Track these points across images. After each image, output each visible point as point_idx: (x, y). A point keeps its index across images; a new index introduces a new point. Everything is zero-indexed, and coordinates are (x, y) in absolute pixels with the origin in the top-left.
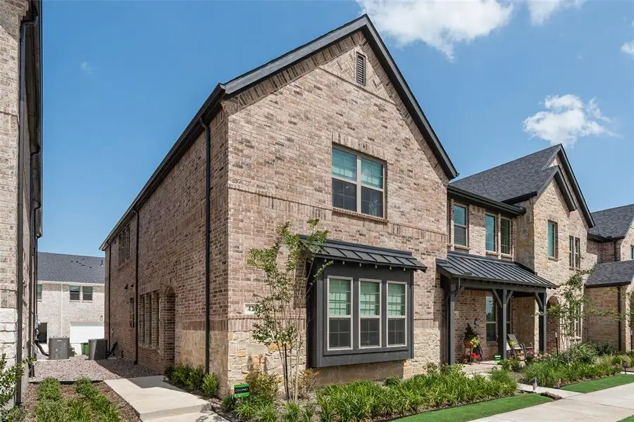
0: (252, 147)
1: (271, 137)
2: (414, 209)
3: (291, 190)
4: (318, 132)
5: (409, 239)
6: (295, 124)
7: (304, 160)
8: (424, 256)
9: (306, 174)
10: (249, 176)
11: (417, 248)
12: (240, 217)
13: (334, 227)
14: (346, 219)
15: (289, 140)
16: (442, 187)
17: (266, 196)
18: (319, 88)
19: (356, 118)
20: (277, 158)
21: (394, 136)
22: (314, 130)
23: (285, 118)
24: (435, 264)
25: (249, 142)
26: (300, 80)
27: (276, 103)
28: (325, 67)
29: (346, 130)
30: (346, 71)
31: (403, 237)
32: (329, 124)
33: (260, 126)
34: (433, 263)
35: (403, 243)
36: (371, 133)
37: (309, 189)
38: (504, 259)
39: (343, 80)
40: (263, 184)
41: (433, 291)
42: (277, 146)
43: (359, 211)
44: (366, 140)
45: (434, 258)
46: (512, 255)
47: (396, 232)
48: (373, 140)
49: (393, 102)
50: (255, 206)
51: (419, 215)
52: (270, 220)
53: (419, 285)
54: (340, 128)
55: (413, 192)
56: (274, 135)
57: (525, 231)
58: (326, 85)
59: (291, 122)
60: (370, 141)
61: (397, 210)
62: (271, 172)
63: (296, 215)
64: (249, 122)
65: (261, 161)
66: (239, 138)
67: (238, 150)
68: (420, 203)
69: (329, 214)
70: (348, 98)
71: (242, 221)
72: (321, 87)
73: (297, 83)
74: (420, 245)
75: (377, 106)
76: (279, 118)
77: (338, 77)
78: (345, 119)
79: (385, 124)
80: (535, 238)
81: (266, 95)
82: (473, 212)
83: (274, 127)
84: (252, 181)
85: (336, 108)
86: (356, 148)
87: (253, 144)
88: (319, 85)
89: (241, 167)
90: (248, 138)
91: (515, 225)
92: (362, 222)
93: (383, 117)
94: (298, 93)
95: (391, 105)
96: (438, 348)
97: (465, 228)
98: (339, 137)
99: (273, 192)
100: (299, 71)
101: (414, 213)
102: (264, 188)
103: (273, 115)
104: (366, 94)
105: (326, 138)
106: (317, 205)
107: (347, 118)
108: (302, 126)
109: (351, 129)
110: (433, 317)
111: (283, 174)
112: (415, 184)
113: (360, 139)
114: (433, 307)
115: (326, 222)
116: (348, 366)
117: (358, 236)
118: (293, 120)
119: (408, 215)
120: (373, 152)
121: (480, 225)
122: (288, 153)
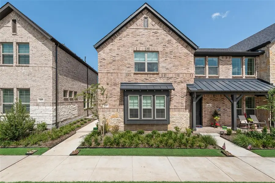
0: (105, 60)
1: (111, 55)
2: (174, 66)
3: (118, 69)
4: (128, 49)
5: (171, 78)
6: (119, 49)
7: (123, 59)
8: (179, 84)
9: (123, 63)
10: (104, 68)
11: (175, 81)
12: (102, 80)
13: (134, 78)
14: (139, 75)
15: (117, 54)
16: (191, 54)
17: (110, 73)
18: (128, 35)
19: (144, 40)
20: (113, 61)
21: (163, 41)
22: (126, 49)
23: (116, 48)
24: (186, 86)
25: (104, 59)
26: (121, 35)
27: (113, 45)
28: (131, 27)
29: (140, 45)
30: (139, 25)
31: (168, 78)
32: (132, 45)
33: (108, 53)
34: (185, 86)
35: (167, 80)
36: (151, 43)
37: (125, 68)
38: (248, 78)
39: (138, 29)
40: (109, 70)
41: (185, 98)
42: (113, 58)
43: (146, 71)
44: (149, 46)
45: (186, 84)
46: (255, 75)
47: (163, 76)
48: (152, 45)
49: (162, 28)
50: (106, 77)
51: (176, 68)
52: (111, 80)
53: (176, 95)
54: (137, 45)
55: (173, 60)
56: (112, 54)
57: (264, 63)
58: (131, 33)
59: (118, 49)
60: (150, 46)
61: (165, 68)
62: (112, 65)
63: (120, 77)
64: (104, 53)
65: (108, 63)
66: (101, 58)
67: (101, 62)
68: (177, 63)
69: (132, 75)
70: (140, 34)
71: (102, 81)
72: (129, 34)
73: (120, 36)
74: (177, 79)
75: (154, 32)
76: (114, 49)
77: (136, 29)
78: (139, 42)
79: (158, 38)
80: (271, 66)
81: (109, 43)
82: (222, 59)
83: (112, 52)
84: (105, 69)
85: (135, 39)
86: (144, 50)
87: (105, 59)
88: (128, 34)
89: (102, 66)
90: (104, 57)
91: (258, 60)
92: (147, 75)
93: (157, 36)
94: (120, 39)
95: (161, 30)
96: (189, 120)
97: (217, 67)
98: (137, 48)
99: (112, 71)
100: (120, 32)
101: (173, 68)
102: (109, 71)
103: (111, 49)
104: (149, 30)
105: (131, 50)
106: (128, 72)
107: (140, 41)
108: (122, 49)
109: (142, 44)
110: (185, 108)
111: (115, 65)
112: (174, 56)
113: (145, 47)
114: (185, 104)
115: (131, 77)
116: (141, 124)
117: (145, 80)
118: (119, 48)
119: (170, 69)
120: (152, 49)
121: (227, 64)
122: (117, 59)
